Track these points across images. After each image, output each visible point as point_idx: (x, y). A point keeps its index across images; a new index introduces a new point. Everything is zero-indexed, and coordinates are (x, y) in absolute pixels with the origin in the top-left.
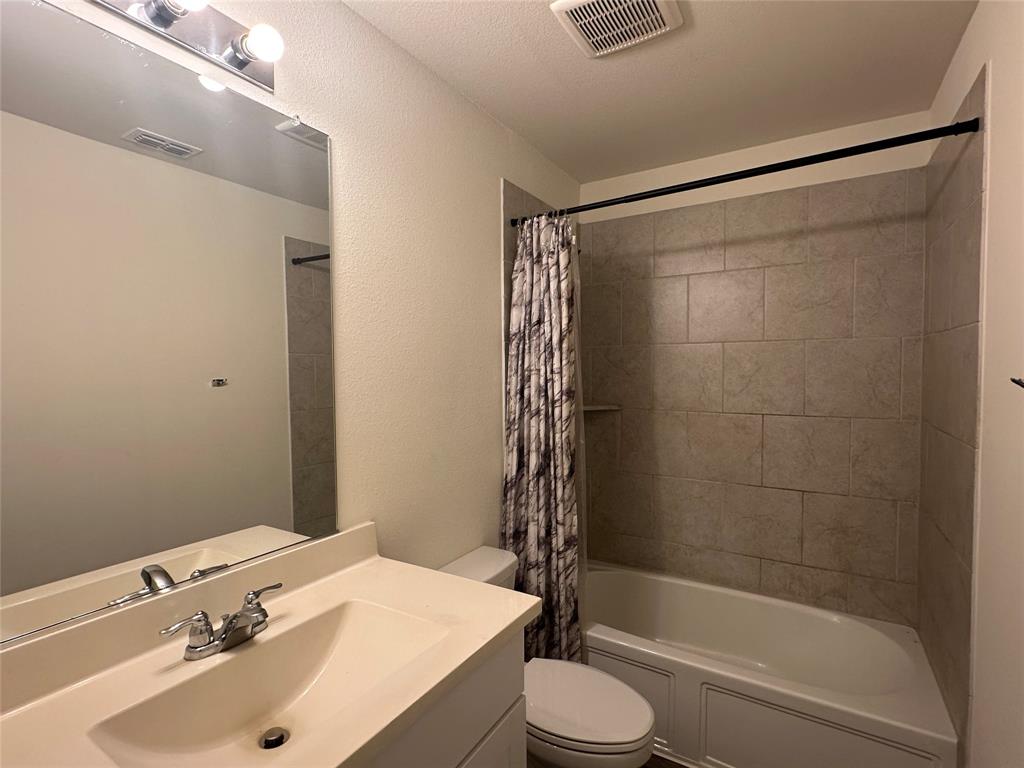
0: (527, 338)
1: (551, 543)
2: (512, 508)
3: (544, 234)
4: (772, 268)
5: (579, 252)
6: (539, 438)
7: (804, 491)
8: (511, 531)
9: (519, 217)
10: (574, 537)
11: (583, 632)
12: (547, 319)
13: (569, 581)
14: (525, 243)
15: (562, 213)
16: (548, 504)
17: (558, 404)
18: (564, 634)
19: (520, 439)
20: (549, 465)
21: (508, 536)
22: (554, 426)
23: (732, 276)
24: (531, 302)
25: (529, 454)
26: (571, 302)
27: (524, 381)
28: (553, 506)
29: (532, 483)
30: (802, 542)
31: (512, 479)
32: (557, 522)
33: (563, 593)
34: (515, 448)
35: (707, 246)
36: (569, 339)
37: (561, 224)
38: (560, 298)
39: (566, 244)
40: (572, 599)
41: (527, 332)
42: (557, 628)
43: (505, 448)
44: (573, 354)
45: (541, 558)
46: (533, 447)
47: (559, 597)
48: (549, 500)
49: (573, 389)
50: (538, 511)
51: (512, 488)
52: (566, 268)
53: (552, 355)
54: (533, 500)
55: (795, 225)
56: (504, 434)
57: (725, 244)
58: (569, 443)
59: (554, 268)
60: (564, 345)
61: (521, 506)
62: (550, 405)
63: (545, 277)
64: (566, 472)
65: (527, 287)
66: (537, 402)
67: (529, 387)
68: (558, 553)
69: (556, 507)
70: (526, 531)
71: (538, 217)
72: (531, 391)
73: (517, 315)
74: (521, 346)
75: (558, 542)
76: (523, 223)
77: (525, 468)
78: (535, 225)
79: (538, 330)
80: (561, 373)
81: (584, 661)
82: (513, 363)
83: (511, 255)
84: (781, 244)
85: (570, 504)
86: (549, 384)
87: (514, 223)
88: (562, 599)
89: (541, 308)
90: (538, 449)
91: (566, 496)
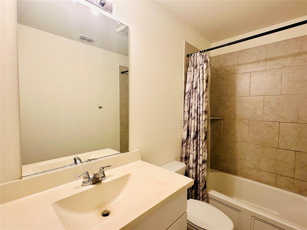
0: (191, 93)
1: (197, 162)
2: (185, 149)
3: (199, 59)
5: (210, 65)
6: (195, 127)
7: (296, 151)
8: (184, 157)
9: (190, 54)
10: (206, 160)
11: (208, 192)
12: (198, 87)
13: (203, 175)
14: (192, 62)
15: (205, 51)
16: (197, 149)
17: (201, 115)
18: (201, 192)
19: (188, 127)
20: (198, 136)
21: (183, 158)
22: (200, 122)
23: (268, 72)
24: (193, 82)
25: (191, 132)
26: (207, 81)
27: (190, 108)
28: (199, 149)
29: (191, 141)
30: (294, 170)
31: (185, 140)
32: (200, 155)
33: (201, 178)
34: (186, 130)
35: (258, 61)
36: (206, 94)
37: (204, 55)
38: (203, 80)
39: (206, 61)
40: (204, 181)
41: (191, 91)
42: (198, 190)
43: (183, 130)
44: (207, 99)
45: (194, 166)
46: (192, 129)
47: (200, 179)
48: (197, 147)
49: (207, 111)
50: (193, 151)
51: (185, 142)
52: (206, 69)
53: (200, 98)
54: (192, 147)
56: (183, 125)
57: (266, 60)
58: (205, 129)
59: (202, 69)
60: (204, 96)
61: (188, 149)
62: (199, 116)
63: (198, 73)
64: (204, 138)
65: (192, 76)
66: (194, 115)
67: (192, 110)
68: (200, 165)
69: (200, 149)
70: (189, 157)
71: (196, 53)
72: (192, 111)
73: (188, 86)
74: (189, 96)
75: (200, 161)
76: (191, 55)
77: (189, 136)
78: (195, 56)
79: (195, 91)
80: (203, 105)
81: (208, 202)
82: (186, 102)
83: (187, 66)
85: (204, 149)
86: (199, 109)
87: (188, 56)
88: (201, 180)
89: (197, 83)
90: (194, 130)
91: (203, 147)
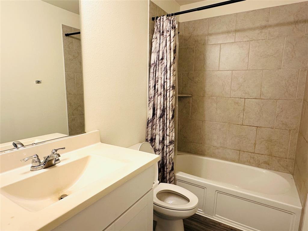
0: (157, 65)
1: (164, 143)
2: (150, 130)
3: (166, 24)
4: (253, 41)
5: (179, 33)
6: (161, 104)
7: (257, 127)
8: (150, 138)
9: (155, 17)
10: (173, 141)
11: (175, 174)
12: (165, 58)
13: (170, 156)
14: (157, 27)
15: (172, 15)
16: (163, 129)
17: (169, 91)
18: (168, 175)
19: (154, 105)
20: (164, 114)
21: (148, 140)
22: (166, 99)
23: (238, 44)
24: (159, 51)
25: (157, 110)
26: (175, 51)
27: (156, 82)
28: (165, 129)
29: (158, 121)
30: (255, 145)
31: (150, 119)
32: (167, 135)
34: (152, 108)
36: (173, 66)
37: (172, 19)
38: (170, 50)
39: (173, 27)
40: (171, 162)
41: (157, 63)
42: (165, 172)
43: (148, 108)
44: (175, 72)
45: (160, 147)
46: (159, 107)
47: (166, 162)
48: (164, 127)
49: (175, 85)
50: (160, 131)
51: (150, 123)
52: (174, 37)
53: (167, 72)
54: (158, 127)
55: (264, 23)
56: (148, 102)
57: (236, 31)
58: (172, 106)
59: (169, 37)
60: (172, 68)
61: (154, 129)
62: (165, 92)
63: (165, 41)
64: (171, 117)
65: (158, 45)
66: (160, 90)
67: (158, 85)
68: (167, 146)
69: (166, 130)
70: (155, 139)
71: (163, 16)
72: (158, 86)
73: (154, 57)
74: (155, 69)
75: (167, 142)
76: (157, 19)
77: (155, 116)
78: (162, 20)
79: (162, 62)
80: (170, 79)
81: (175, 184)
82: (152, 75)
83: (152, 32)
84: (257, 31)
85: (172, 129)
86: (165, 83)
87: (153, 19)
88: (168, 162)
89: (163, 53)
90: (160, 108)
91: (171, 126)
